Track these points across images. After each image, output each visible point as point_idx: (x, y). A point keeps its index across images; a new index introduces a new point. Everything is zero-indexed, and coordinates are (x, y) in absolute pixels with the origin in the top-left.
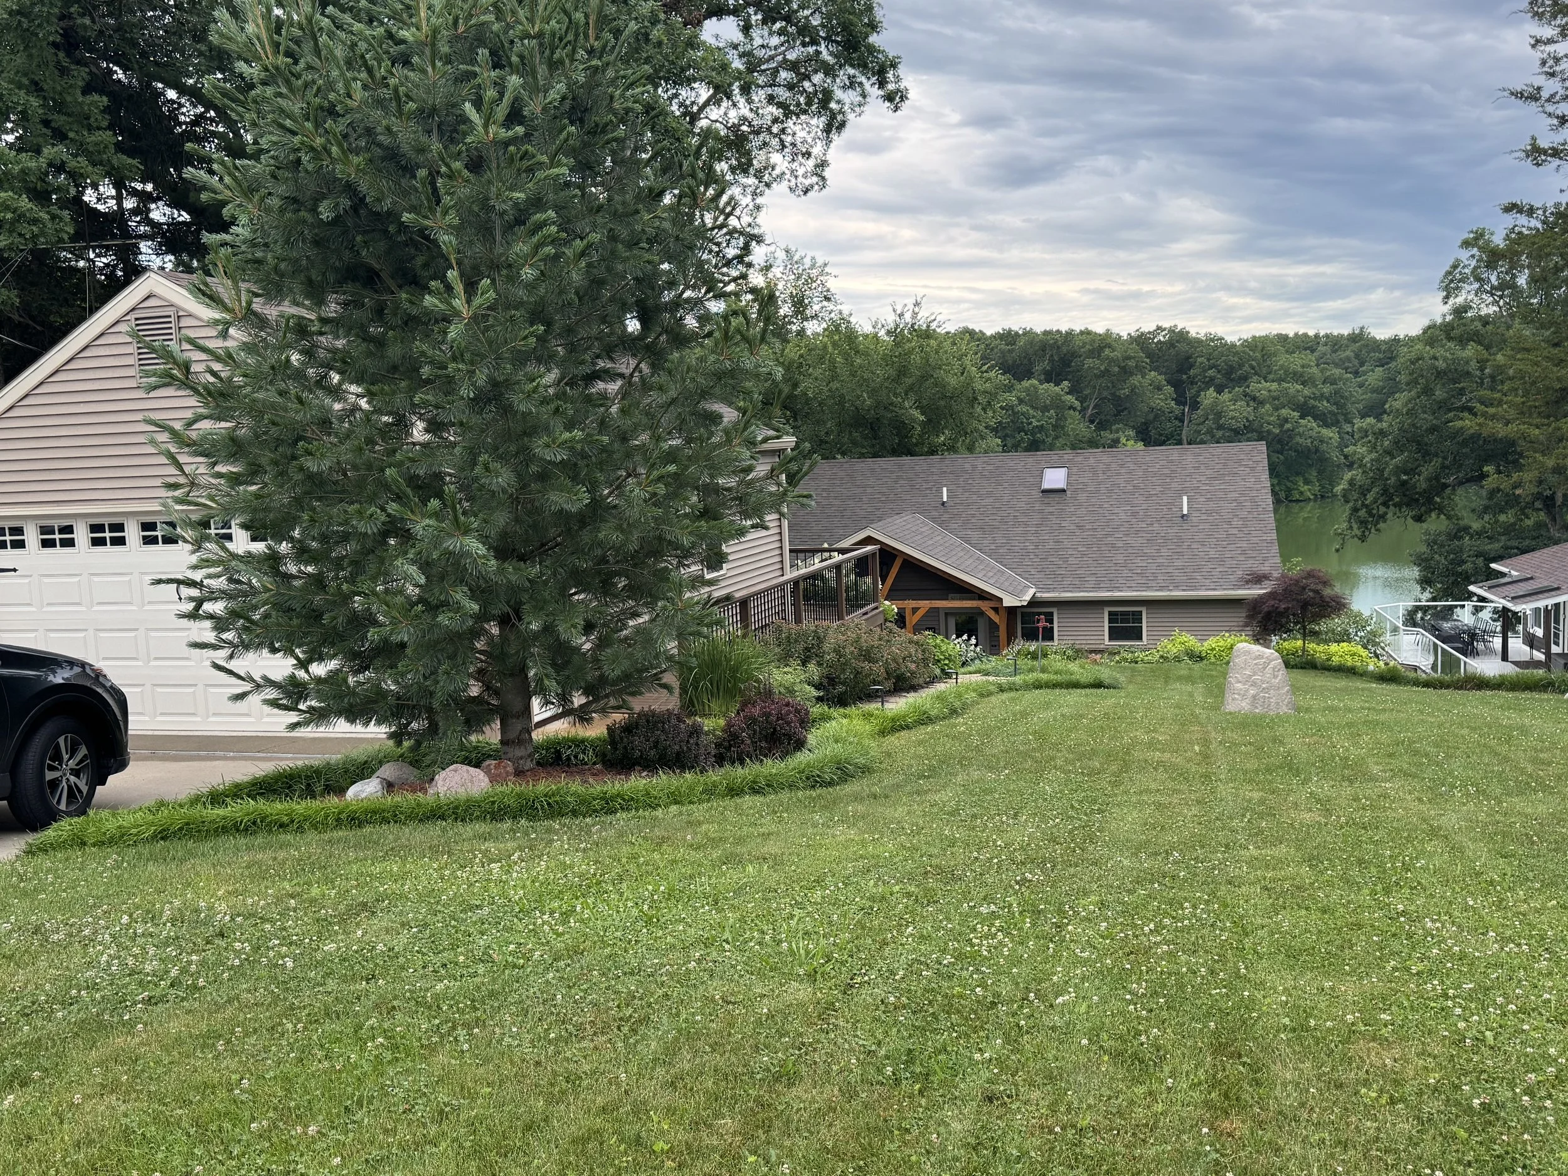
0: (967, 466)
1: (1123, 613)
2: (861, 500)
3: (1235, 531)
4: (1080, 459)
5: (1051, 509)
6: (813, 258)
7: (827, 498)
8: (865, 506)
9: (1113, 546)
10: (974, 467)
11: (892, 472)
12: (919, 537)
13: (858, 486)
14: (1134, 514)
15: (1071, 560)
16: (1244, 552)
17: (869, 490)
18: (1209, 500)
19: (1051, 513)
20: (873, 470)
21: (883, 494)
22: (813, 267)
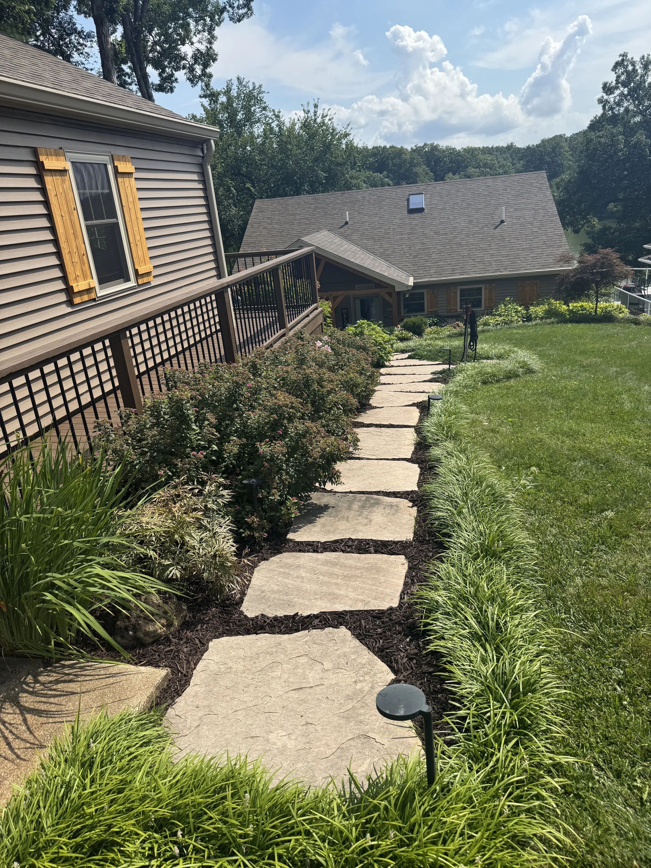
0: (359, 197)
1: (469, 290)
2: (293, 224)
3: (536, 229)
4: (430, 188)
5: (416, 222)
6: (253, 83)
7: (271, 224)
8: (296, 228)
9: (460, 244)
10: (364, 198)
11: (311, 204)
12: (334, 245)
13: (291, 215)
14: (470, 222)
15: (434, 256)
16: (544, 243)
17: (298, 217)
18: (516, 210)
19: (417, 225)
20: (299, 204)
21: (307, 219)
22: (254, 88)
